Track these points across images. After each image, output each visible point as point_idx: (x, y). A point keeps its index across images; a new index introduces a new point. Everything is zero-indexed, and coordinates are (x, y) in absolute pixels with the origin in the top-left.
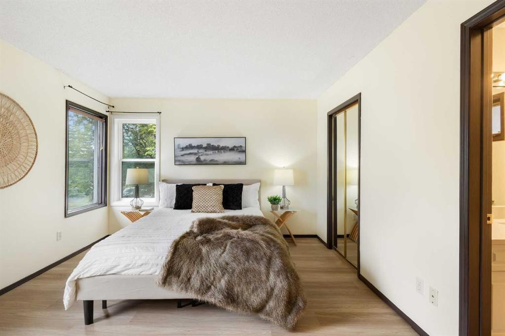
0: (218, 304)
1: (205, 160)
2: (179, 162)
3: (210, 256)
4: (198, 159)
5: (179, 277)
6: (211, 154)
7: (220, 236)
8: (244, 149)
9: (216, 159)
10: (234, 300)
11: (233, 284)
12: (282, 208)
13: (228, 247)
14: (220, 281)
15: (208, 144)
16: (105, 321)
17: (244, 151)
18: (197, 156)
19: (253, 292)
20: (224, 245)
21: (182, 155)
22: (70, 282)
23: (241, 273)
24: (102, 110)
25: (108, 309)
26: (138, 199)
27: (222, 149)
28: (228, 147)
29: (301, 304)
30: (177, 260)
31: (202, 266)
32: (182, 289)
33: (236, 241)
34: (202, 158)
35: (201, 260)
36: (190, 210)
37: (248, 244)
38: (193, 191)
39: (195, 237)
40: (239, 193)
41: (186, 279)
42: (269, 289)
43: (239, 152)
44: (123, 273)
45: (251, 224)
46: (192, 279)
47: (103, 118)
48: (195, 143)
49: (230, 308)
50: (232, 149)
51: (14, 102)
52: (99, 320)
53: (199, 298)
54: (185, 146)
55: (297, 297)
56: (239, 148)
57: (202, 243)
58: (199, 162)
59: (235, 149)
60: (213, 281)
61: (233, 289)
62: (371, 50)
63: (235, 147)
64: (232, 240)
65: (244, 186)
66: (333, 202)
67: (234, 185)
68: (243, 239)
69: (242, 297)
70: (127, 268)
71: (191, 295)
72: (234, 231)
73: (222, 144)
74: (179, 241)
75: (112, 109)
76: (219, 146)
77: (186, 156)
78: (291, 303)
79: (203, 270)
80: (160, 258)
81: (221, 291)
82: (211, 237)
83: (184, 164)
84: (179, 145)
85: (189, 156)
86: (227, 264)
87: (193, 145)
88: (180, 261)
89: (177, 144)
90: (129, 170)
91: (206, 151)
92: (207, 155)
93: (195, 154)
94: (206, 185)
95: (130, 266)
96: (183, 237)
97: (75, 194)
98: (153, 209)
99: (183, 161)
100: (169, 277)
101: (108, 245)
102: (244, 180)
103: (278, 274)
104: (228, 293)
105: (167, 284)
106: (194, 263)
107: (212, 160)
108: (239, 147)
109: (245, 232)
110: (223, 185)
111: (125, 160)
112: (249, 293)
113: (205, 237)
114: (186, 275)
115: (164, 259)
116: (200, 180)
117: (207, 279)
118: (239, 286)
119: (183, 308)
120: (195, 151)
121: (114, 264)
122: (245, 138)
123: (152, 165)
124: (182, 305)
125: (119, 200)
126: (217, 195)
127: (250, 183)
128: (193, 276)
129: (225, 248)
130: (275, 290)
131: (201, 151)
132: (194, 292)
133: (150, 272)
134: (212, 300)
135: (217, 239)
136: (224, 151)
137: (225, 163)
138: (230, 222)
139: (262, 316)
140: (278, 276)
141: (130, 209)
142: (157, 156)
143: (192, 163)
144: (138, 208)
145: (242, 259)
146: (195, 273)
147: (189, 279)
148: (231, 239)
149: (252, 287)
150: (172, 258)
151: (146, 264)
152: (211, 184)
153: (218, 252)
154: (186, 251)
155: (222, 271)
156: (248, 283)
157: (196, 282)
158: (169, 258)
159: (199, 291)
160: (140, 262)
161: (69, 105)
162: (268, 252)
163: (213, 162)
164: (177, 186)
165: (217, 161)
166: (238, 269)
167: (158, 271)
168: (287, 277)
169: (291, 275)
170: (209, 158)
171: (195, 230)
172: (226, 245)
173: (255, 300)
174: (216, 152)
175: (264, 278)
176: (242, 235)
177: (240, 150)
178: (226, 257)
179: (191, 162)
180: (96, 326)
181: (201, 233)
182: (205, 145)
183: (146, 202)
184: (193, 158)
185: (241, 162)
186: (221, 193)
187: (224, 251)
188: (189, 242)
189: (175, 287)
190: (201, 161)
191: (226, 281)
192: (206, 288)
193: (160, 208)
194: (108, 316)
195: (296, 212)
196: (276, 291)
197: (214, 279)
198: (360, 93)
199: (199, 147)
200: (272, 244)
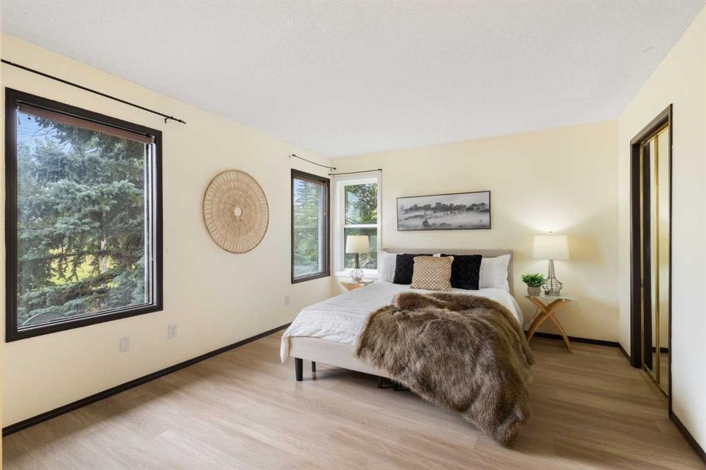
0: (412, 388)
1: (434, 224)
2: (403, 227)
3: (406, 335)
4: (425, 223)
5: (373, 350)
6: (441, 216)
7: (420, 314)
8: (487, 207)
9: (448, 222)
10: (430, 388)
11: (430, 370)
12: (547, 293)
13: (427, 327)
14: (415, 363)
15: (437, 204)
16: (312, 382)
17: (489, 211)
18: (424, 220)
19: (454, 384)
20: (423, 325)
21: (406, 219)
22: (285, 338)
23: (439, 360)
24: (323, 174)
25: (316, 373)
26: (358, 270)
27: (455, 209)
28: (465, 206)
29: (519, 414)
30: (372, 333)
31: (396, 344)
32: (375, 364)
33: (438, 322)
34: (430, 222)
35: (396, 337)
36: (410, 286)
37: (452, 328)
38: (413, 262)
39: (394, 312)
40: (475, 268)
41: (379, 354)
42: (475, 386)
43: (481, 211)
44: (325, 338)
45: (469, 305)
46: (386, 356)
47: (325, 182)
48: (421, 202)
49: (425, 397)
50: (470, 209)
51: (252, 178)
52: (308, 379)
53: (392, 377)
54: (409, 207)
55: (513, 404)
56: (480, 207)
57: (400, 319)
58: (427, 227)
59: (475, 208)
60: (407, 363)
61: (430, 375)
62: (685, 30)
63: (474, 205)
64: (433, 321)
65: (483, 259)
66: (642, 289)
67: (469, 256)
68: (447, 321)
69: (440, 387)
70: (327, 333)
71: (383, 373)
72: (440, 310)
73: (457, 201)
74: (376, 314)
75: (334, 172)
76: (452, 205)
77: (410, 220)
78: (503, 411)
79: (397, 348)
80: (356, 328)
81: (415, 375)
82: (411, 314)
83: (408, 229)
84: (402, 206)
85: (414, 219)
86: (424, 346)
87: (419, 206)
88: (374, 335)
89: (399, 205)
90: (348, 237)
91: (435, 212)
92: (437, 217)
93: (422, 217)
94: (432, 255)
95: (330, 332)
96: (381, 310)
97: (307, 263)
98: (373, 282)
99: (407, 226)
100: (363, 349)
101: (314, 310)
102: (484, 251)
103: (487, 369)
104: (423, 379)
105: (361, 356)
106: (388, 338)
107: (443, 224)
108: (479, 205)
109: (452, 312)
110: (453, 256)
111: (347, 226)
112: (448, 385)
113: (404, 313)
114: (380, 350)
115: (360, 330)
116: (424, 250)
117: (400, 358)
118: (438, 374)
119: (384, 390)
120: (422, 213)
121: (318, 328)
122: (490, 192)
123: (374, 231)
124: (383, 386)
125: (342, 270)
126: (444, 269)
127: (493, 254)
128: (387, 353)
129: (424, 328)
130: (482, 389)
131: (429, 212)
132: (386, 370)
133: (347, 341)
134: (405, 383)
135: (416, 317)
136: (459, 212)
137: (461, 228)
138: (438, 300)
139: (466, 417)
140: (487, 372)
141: (350, 281)
142: (379, 221)
143: (418, 228)
144: (358, 279)
145: (443, 343)
146: (389, 349)
147: (383, 356)
148: (432, 319)
149: (452, 379)
150: (367, 330)
151: (343, 332)
152: (439, 255)
153: (416, 331)
154: (381, 325)
155: (417, 353)
156: (449, 373)
157: (389, 359)
158: (364, 330)
159: (391, 370)
160: (338, 330)
161: (295, 174)
162: (477, 341)
163: (445, 227)
164: (398, 255)
165: (449, 225)
166: (437, 354)
167: (354, 342)
168: (499, 375)
169: (507, 374)
170: (438, 221)
171: (396, 305)
172: (426, 325)
173: (457, 395)
174: (449, 212)
175: (468, 370)
176: (448, 316)
177: (481, 209)
178: (423, 338)
179: (417, 226)
180: (304, 384)
181: (402, 309)
182: (433, 205)
183: (368, 274)
184: (419, 222)
185: (483, 226)
186: (449, 266)
187: (422, 331)
188: (386, 316)
189: (369, 360)
190: (429, 226)
191: (421, 364)
192: (399, 368)
193: (380, 280)
194: (315, 378)
195: (570, 300)
196: (484, 390)
197: (409, 360)
198: (671, 105)
199: (427, 208)
200: (484, 331)
